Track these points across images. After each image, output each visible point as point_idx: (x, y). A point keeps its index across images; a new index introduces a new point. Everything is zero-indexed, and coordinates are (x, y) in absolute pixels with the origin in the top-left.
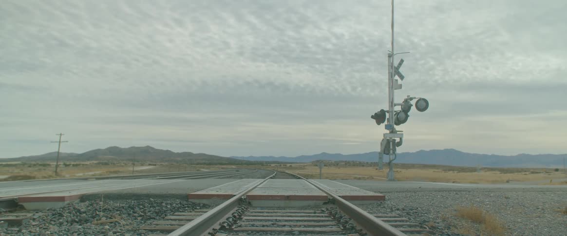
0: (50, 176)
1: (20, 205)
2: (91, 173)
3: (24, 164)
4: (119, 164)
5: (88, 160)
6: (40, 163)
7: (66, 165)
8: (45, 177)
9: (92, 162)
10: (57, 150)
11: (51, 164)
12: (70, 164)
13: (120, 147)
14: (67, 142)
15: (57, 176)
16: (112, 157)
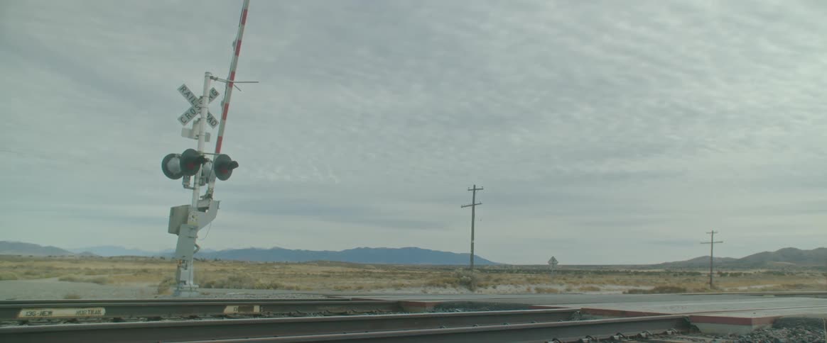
0: (704, 290)
1: (693, 326)
2: (759, 287)
3: (668, 272)
4: (801, 275)
5: (752, 267)
6: (688, 271)
7: (722, 275)
8: (698, 291)
9: (757, 271)
10: (710, 255)
11: (702, 272)
12: (727, 273)
13: (799, 248)
14: (722, 242)
15: (711, 289)
16: (789, 263)
